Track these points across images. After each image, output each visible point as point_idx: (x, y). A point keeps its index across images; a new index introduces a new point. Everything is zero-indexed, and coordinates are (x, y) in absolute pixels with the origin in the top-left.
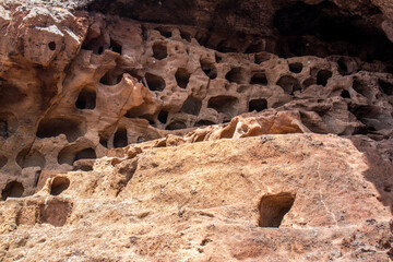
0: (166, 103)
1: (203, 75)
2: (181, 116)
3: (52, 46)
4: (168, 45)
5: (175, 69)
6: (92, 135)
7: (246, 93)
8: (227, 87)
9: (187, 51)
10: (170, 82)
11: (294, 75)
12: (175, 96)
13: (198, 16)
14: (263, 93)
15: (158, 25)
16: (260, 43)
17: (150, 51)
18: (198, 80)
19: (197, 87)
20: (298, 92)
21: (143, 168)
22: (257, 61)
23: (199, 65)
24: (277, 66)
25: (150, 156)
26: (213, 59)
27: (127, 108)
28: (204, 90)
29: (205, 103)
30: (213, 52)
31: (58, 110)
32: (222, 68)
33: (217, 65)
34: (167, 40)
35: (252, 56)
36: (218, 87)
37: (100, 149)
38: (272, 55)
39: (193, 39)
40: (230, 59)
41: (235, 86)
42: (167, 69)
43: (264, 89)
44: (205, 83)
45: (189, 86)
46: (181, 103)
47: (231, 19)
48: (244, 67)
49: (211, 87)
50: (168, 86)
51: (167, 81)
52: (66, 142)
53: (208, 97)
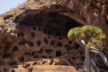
0: (34, 50)
1: (45, 43)
2: (38, 54)
3: (12, 38)
4: (35, 33)
5: (37, 41)
6: (16, 59)
7: (56, 49)
8: (51, 47)
9: (40, 35)
10: (36, 44)
11: (70, 45)
12: (37, 48)
13: (44, 23)
14: (60, 49)
15: (32, 26)
16: (61, 31)
17: (30, 35)
18: (43, 44)
19: (43, 46)
20: (70, 50)
21: (34, 69)
22: (60, 39)
23: (44, 40)
24: (65, 41)
25: (36, 67)
26: (47, 38)
27: (25, 52)
28: (44, 47)
29: (44, 51)
30: (47, 35)
31: (8, 52)
32: (50, 41)
33: (48, 40)
34: (35, 31)
35: (58, 37)
36: (48, 46)
37: (18, 62)
38: (64, 37)
39: (42, 31)
40: (52, 37)
41: (53, 46)
42: (35, 40)
43: (61, 48)
44: (45, 45)
45: (41, 46)
46: (38, 51)
47: (53, 24)
48: (56, 40)
49: (46, 46)
50: (35, 46)
51: (35, 44)
52: (10, 60)
53: (45, 49)
